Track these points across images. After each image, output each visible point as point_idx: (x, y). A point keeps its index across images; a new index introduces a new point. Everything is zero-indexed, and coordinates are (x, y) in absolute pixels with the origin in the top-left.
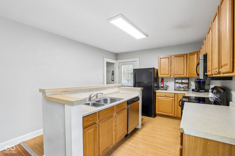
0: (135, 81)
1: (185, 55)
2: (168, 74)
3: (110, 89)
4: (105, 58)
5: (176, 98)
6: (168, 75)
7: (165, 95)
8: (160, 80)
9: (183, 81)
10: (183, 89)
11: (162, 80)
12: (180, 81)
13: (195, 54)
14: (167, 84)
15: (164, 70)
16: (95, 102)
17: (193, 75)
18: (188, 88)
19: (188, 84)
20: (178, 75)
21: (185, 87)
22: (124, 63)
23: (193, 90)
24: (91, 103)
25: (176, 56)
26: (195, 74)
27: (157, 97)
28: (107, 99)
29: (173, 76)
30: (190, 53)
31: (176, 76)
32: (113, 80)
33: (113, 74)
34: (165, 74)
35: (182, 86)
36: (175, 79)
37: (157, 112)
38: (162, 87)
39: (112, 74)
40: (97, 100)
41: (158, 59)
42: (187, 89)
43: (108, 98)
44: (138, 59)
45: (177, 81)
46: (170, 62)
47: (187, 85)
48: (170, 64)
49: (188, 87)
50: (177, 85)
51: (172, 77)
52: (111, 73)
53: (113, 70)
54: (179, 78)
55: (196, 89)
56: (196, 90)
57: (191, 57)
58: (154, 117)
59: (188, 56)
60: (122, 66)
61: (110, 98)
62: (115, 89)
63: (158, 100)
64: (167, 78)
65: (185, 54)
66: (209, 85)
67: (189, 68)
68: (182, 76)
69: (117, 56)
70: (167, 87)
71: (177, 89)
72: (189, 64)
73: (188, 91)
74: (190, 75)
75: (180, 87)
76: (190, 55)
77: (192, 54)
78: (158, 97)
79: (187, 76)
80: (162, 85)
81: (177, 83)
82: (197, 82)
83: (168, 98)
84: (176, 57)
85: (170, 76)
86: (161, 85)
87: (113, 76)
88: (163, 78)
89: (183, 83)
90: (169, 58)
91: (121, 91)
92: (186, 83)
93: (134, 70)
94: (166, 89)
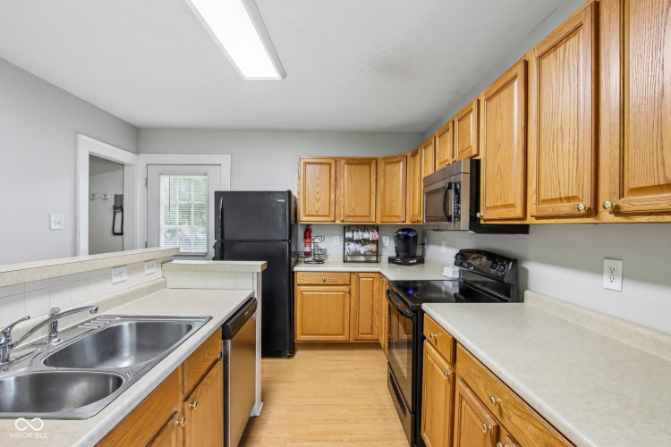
0: (222, 236)
1: (374, 162)
2: (327, 214)
3: (125, 277)
4: (82, 138)
5: (353, 287)
6: (328, 216)
7: (324, 281)
8: (301, 233)
9: (366, 235)
10: (363, 259)
11: (308, 231)
12: (358, 235)
13: (399, 162)
14: (322, 246)
15: (317, 201)
16: (41, 368)
17: (395, 219)
18: (377, 256)
19: (376, 242)
20: (356, 219)
21: (368, 253)
22: (174, 170)
23: (391, 260)
24: (18, 380)
25: (351, 162)
26: (399, 216)
27: (298, 289)
28: (119, 329)
29: (343, 221)
30: (384, 158)
31: (351, 219)
32: (118, 230)
33: (119, 207)
34: (319, 214)
35: (363, 249)
36: (346, 228)
37: (300, 337)
38: (308, 254)
39: (115, 208)
40: (56, 345)
41: (299, 165)
42: (374, 259)
43: (126, 324)
44: (225, 160)
45: (349, 235)
46: (333, 179)
47: (373, 247)
48: (333, 183)
49: (377, 254)
50: (352, 247)
51: (338, 222)
52: (111, 202)
53: (120, 193)
54: (354, 228)
55: (398, 256)
56: (399, 260)
57: (389, 168)
58: (289, 357)
59: (381, 164)
60: (162, 177)
61: (133, 322)
62: (147, 272)
63: (302, 296)
64: (321, 226)
65: (372, 159)
66: (424, 244)
67: (384, 198)
68: (365, 221)
69: (138, 135)
70: (324, 252)
71: (349, 259)
72: (384, 187)
73: (377, 262)
74: (385, 219)
75: (357, 254)
76: (387, 163)
77: (391, 160)
78: (302, 288)
79: (379, 222)
80: (308, 249)
81: (351, 240)
82: (402, 238)
83: (333, 287)
84: (351, 164)
85: (334, 221)
86: (303, 247)
87: (119, 215)
88: (308, 225)
89: (365, 240)
90: (330, 164)
91: (173, 281)
92: (373, 242)
93: (218, 195)
94: (320, 262)
